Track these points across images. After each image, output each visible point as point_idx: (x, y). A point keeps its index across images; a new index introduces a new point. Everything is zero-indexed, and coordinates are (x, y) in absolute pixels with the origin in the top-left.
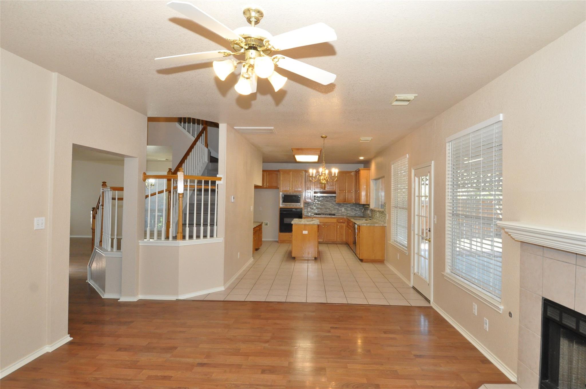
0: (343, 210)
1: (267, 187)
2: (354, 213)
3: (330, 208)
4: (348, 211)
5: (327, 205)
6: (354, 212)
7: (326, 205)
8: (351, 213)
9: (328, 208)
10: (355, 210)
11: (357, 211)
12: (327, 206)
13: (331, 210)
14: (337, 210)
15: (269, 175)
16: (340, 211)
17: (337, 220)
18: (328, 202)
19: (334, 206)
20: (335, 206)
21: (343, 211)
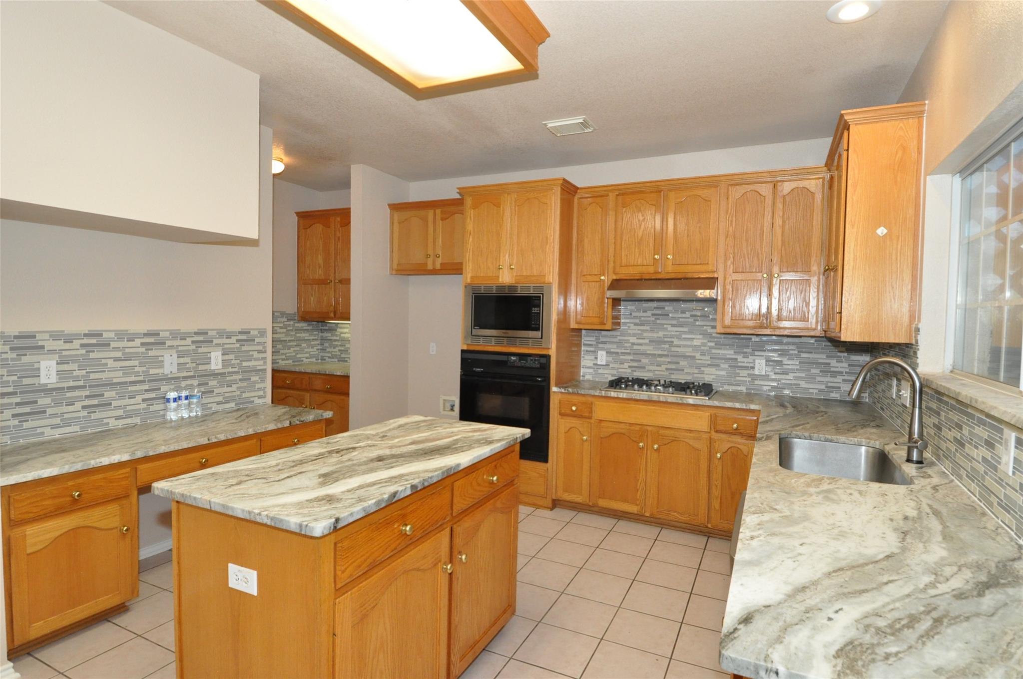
0: (760, 366)
1: (438, 267)
2: (821, 382)
3: (693, 357)
4: (785, 373)
5: (682, 343)
6: (818, 379)
7: (675, 343)
8: (803, 384)
9: (685, 357)
10: (826, 370)
11: (835, 374)
12: (679, 346)
13: (698, 367)
14: (726, 366)
15: (442, 219)
16: (744, 373)
17: (713, 420)
18: (685, 329)
19: (711, 348)
20: (719, 345)
21: (757, 372)
